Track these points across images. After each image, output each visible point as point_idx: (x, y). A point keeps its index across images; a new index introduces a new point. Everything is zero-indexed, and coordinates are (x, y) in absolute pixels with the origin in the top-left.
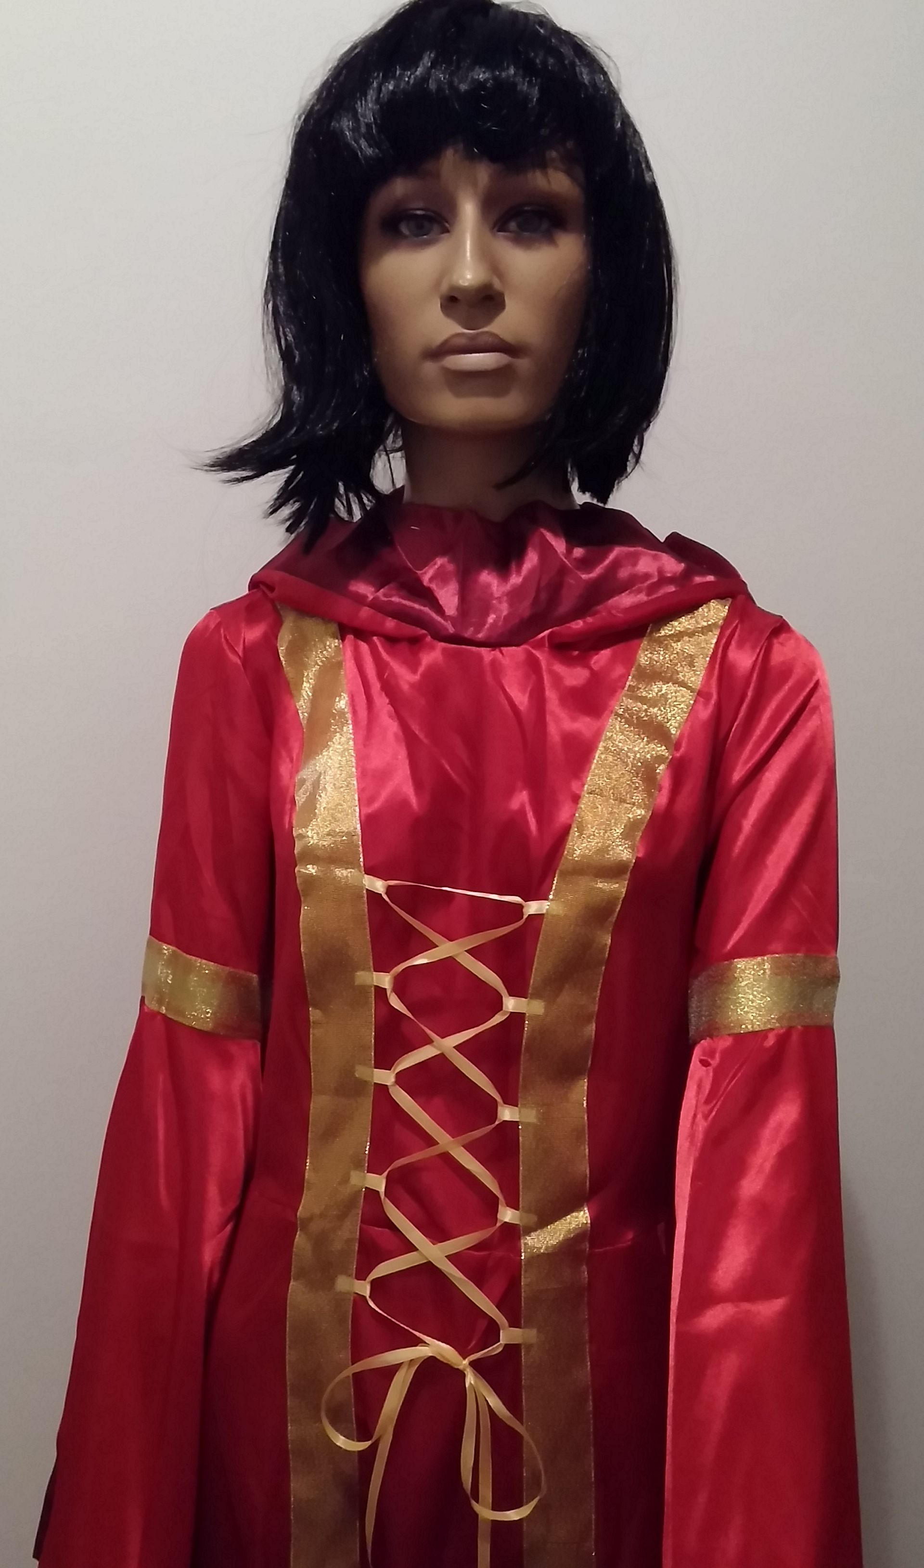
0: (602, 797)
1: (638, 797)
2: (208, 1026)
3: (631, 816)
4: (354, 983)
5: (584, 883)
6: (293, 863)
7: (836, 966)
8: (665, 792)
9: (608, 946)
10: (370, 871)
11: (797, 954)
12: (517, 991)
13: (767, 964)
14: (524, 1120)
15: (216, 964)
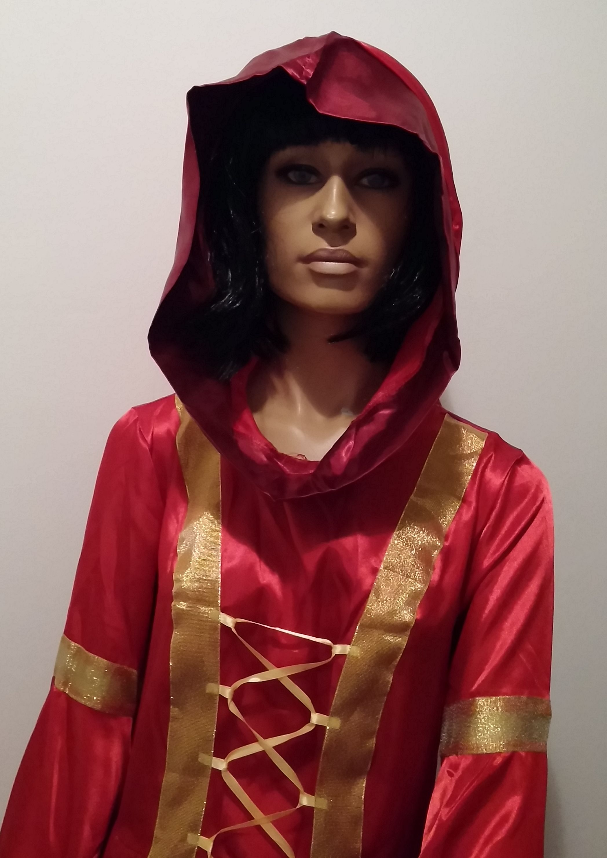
0: (394, 572)
1: (418, 573)
2: (98, 707)
3: (413, 588)
4: (205, 691)
5: (376, 634)
6: (170, 599)
7: (549, 707)
8: (438, 571)
9: (390, 683)
10: (225, 610)
11: (522, 697)
12: (322, 709)
13: (499, 703)
14: (317, 806)
15: (108, 661)
